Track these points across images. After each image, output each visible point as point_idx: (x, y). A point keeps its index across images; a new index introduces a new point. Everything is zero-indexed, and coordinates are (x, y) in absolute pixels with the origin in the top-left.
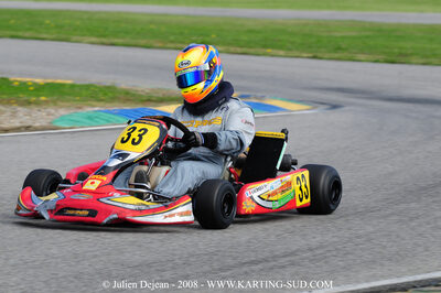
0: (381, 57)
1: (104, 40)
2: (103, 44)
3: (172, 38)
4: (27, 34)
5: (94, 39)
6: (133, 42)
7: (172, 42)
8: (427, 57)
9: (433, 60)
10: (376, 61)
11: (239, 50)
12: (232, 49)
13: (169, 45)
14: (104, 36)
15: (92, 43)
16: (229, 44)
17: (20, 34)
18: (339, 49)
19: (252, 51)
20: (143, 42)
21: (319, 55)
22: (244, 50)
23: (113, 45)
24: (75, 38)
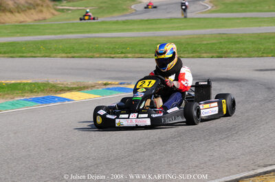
0: (215, 55)
1: (69, 55)
2: (68, 57)
3: (106, 51)
5: (64, 55)
6: (85, 55)
7: (105, 53)
8: (239, 53)
9: (243, 55)
11: (140, 55)
12: (137, 55)
13: (104, 55)
14: (70, 53)
16: (135, 53)
17: (25, 55)
18: (194, 52)
19: (147, 55)
20: (90, 54)
22: (143, 55)
23: (73, 57)
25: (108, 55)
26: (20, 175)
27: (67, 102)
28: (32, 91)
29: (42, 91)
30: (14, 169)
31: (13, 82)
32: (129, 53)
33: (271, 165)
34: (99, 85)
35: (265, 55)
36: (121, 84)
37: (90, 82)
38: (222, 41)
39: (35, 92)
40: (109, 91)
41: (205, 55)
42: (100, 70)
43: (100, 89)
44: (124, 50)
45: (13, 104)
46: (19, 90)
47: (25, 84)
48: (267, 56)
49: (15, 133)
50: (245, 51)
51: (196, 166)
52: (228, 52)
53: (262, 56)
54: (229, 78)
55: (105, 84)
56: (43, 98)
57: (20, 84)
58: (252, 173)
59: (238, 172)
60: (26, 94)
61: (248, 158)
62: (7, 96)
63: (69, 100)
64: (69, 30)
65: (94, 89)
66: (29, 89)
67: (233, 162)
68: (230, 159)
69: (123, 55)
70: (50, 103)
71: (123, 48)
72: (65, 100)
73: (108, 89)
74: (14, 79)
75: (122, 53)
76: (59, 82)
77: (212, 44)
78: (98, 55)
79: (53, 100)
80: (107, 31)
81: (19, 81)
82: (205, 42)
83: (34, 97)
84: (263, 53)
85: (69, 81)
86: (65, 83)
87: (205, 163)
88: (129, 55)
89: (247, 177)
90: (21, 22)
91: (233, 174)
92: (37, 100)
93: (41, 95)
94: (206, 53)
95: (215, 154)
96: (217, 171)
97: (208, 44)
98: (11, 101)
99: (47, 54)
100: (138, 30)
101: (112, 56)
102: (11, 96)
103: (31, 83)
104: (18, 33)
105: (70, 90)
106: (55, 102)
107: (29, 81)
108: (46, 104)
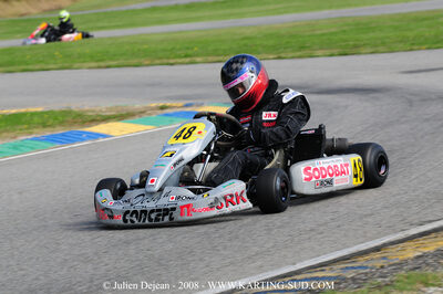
0: (336, 51)
1: (102, 64)
2: (100, 67)
3: (160, 55)
4: (37, 67)
6: (125, 62)
7: (161, 58)
8: (376, 46)
9: (380, 49)
10: (331, 55)
12: (210, 59)
13: (158, 62)
14: (102, 61)
15: (90, 68)
16: (209, 55)
17: (30, 67)
18: (302, 48)
20: (135, 61)
21: (283, 55)
23: (108, 67)
24: (76, 65)
25: (165, 61)
26: (31, 258)
27: (101, 140)
28: (45, 125)
29: (62, 123)
30: (21, 249)
31: (14, 111)
32: (197, 56)
33: (430, 222)
34: (152, 109)
35: (415, 47)
36: (187, 106)
37: (137, 106)
38: (345, 28)
39: (49, 126)
40: (168, 118)
41: (319, 53)
42: (153, 85)
43: (154, 116)
44: (190, 52)
45: (15, 147)
46: (23, 124)
47: (33, 114)
48: (419, 49)
49: (20, 193)
50: (383, 44)
51: (312, 230)
52: (356, 46)
53: (411, 50)
54: (360, 87)
55: (162, 108)
56: (63, 135)
57: (24, 114)
58: (401, 236)
59: (379, 235)
60: (36, 130)
61: (393, 213)
62: (5, 134)
63: (104, 136)
64: (100, 24)
65: (145, 116)
66: (40, 121)
67: (370, 220)
68: (366, 216)
69: (188, 60)
70: (74, 142)
71: (188, 48)
72: (99, 135)
73: (167, 115)
74: (15, 107)
75: (186, 56)
76: (86, 108)
77: (332, 34)
78: (147, 62)
79: (79, 137)
80: (160, 22)
81: (23, 110)
82: (319, 32)
83: (48, 134)
84: (413, 44)
85: (104, 105)
86: (98, 109)
87: (326, 224)
88: (198, 59)
89: (392, 243)
90: (22, 15)
91: (372, 239)
92: (53, 139)
93: (59, 131)
94: (321, 49)
95: (341, 209)
96: (345, 235)
97: (323, 35)
98: (13, 142)
99: (66, 65)
100: (211, 18)
101: (171, 61)
102: (12, 134)
103: (42, 113)
104: (19, 32)
105: (106, 119)
106: (83, 140)
107: (40, 109)
108: (68, 144)
